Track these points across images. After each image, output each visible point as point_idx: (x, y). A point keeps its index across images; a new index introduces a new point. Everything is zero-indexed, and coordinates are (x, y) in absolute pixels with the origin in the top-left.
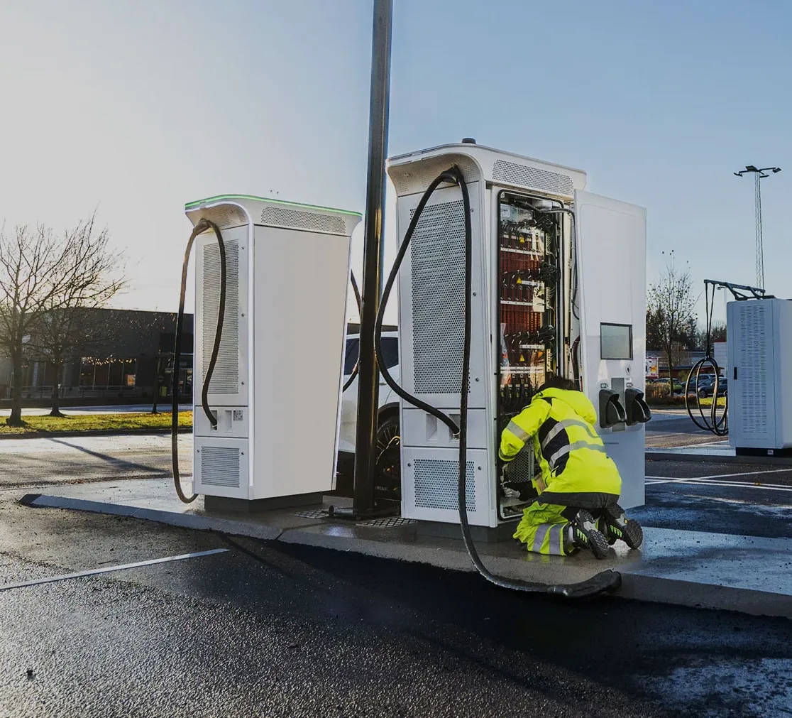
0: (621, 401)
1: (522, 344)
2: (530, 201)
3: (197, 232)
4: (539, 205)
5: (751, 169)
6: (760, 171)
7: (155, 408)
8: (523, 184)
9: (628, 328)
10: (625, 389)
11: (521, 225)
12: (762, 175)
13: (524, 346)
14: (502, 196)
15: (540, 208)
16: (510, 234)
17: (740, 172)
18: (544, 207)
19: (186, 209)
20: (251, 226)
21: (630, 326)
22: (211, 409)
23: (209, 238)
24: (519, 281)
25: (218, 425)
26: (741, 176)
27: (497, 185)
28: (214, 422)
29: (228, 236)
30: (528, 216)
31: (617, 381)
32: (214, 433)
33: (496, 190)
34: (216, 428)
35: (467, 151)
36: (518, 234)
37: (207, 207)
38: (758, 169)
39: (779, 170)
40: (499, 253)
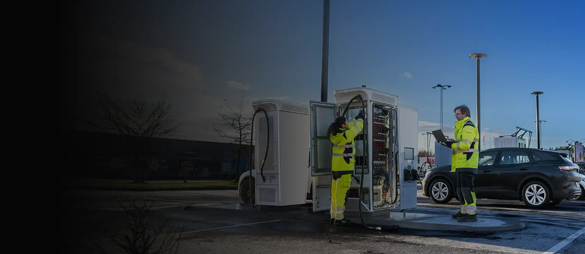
0: (411, 173)
1: (379, 154)
2: (382, 106)
3: (256, 112)
4: (384, 108)
5: (439, 86)
6: (443, 87)
7: (185, 181)
8: (380, 101)
9: (412, 149)
10: (412, 169)
11: (379, 114)
12: (443, 88)
13: (380, 155)
14: (374, 105)
15: (385, 109)
16: (376, 117)
17: (435, 87)
18: (386, 109)
19: (253, 104)
20: (278, 111)
21: (413, 149)
22: (264, 175)
23: (261, 115)
24: (378, 133)
25: (266, 181)
26: (435, 88)
27: (373, 101)
28: (264, 179)
29: (270, 114)
30: (381, 111)
31: (409, 166)
32: (264, 183)
33: (372, 103)
34: (265, 182)
35: (364, 90)
36: (378, 117)
37: (262, 103)
38: (442, 86)
39: (450, 86)
40: (373, 123)
